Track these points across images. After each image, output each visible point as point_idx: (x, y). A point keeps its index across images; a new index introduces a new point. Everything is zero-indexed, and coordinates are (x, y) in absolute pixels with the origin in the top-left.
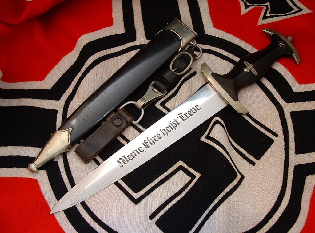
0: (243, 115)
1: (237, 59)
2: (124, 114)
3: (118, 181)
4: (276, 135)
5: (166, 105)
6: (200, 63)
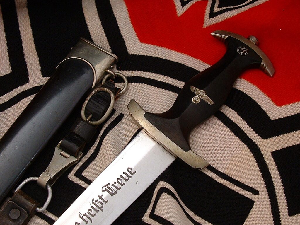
0: (201, 170)
1: (180, 84)
2: (23, 199)
4: (256, 192)
5: (85, 174)
6: (126, 100)
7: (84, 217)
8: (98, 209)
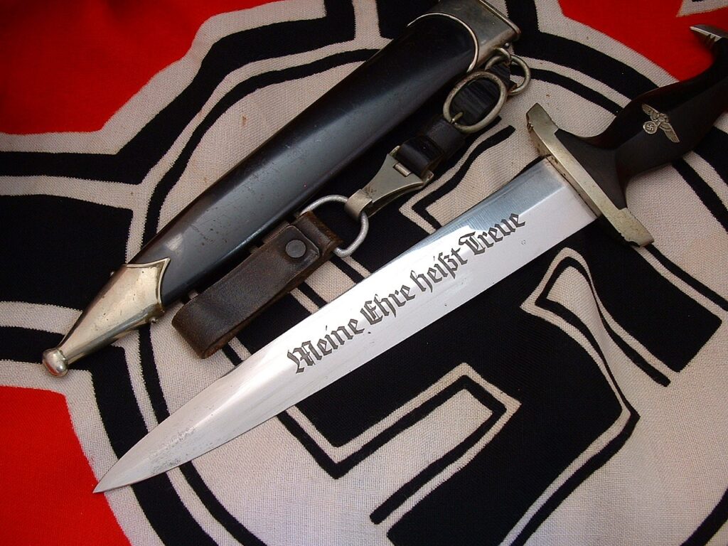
0: (636, 249)
1: (623, 101)
2: (314, 229)
3: (287, 411)
4: (727, 307)
5: (431, 209)
6: (523, 106)
7: (420, 280)
8: (446, 271)
